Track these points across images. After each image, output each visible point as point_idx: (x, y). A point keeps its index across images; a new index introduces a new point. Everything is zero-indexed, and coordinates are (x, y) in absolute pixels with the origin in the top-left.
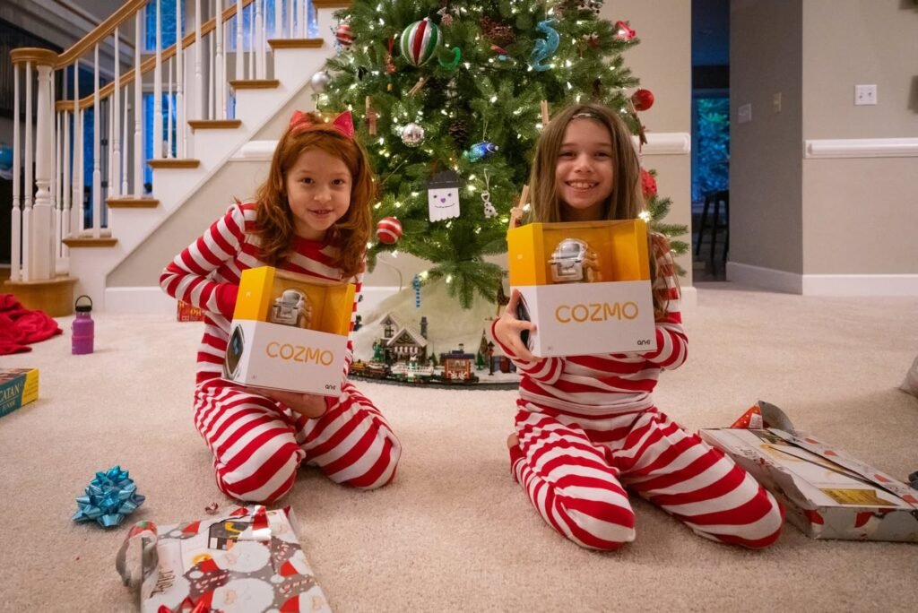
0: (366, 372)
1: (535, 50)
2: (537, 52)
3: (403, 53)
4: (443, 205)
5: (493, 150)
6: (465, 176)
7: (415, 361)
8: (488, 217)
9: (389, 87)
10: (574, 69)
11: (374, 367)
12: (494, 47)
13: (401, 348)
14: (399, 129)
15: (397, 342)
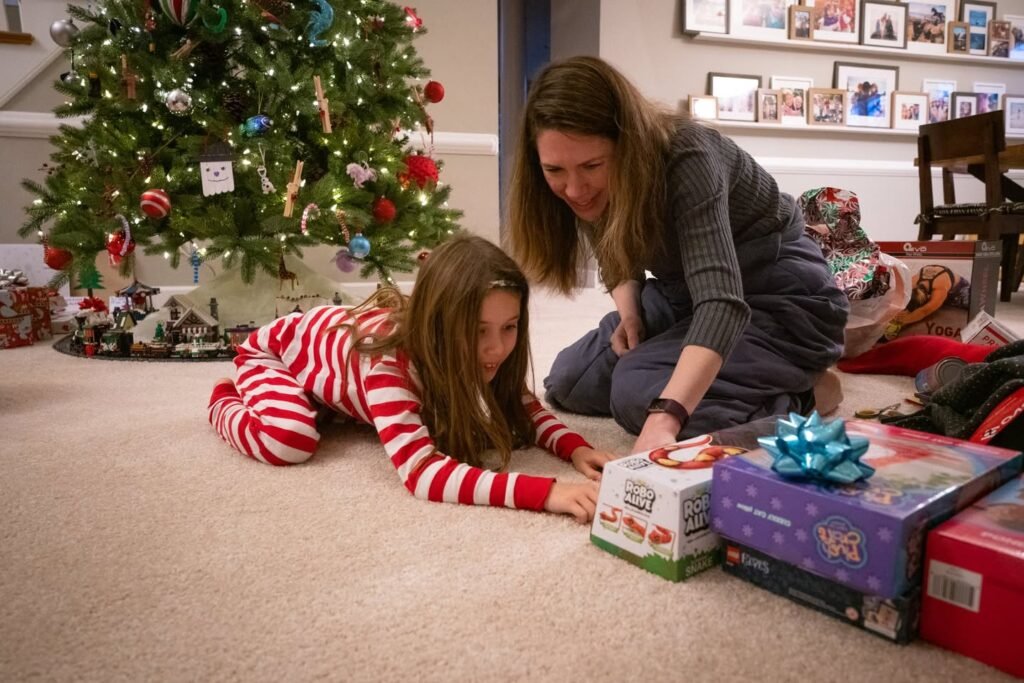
0: (147, 352)
1: (310, 23)
2: (313, 24)
3: (164, 10)
4: (217, 178)
5: (268, 124)
6: (240, 150)
7: (200, 337)
8: (266, 192)
9: (151, 47)
10: (352, 49)
11: (155, 346)
12: (265, 14)
13: (189, 330)
14: (163, 94)
15: (184, 323)
